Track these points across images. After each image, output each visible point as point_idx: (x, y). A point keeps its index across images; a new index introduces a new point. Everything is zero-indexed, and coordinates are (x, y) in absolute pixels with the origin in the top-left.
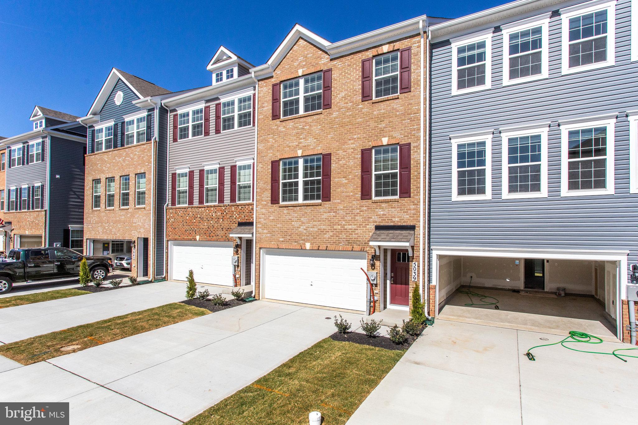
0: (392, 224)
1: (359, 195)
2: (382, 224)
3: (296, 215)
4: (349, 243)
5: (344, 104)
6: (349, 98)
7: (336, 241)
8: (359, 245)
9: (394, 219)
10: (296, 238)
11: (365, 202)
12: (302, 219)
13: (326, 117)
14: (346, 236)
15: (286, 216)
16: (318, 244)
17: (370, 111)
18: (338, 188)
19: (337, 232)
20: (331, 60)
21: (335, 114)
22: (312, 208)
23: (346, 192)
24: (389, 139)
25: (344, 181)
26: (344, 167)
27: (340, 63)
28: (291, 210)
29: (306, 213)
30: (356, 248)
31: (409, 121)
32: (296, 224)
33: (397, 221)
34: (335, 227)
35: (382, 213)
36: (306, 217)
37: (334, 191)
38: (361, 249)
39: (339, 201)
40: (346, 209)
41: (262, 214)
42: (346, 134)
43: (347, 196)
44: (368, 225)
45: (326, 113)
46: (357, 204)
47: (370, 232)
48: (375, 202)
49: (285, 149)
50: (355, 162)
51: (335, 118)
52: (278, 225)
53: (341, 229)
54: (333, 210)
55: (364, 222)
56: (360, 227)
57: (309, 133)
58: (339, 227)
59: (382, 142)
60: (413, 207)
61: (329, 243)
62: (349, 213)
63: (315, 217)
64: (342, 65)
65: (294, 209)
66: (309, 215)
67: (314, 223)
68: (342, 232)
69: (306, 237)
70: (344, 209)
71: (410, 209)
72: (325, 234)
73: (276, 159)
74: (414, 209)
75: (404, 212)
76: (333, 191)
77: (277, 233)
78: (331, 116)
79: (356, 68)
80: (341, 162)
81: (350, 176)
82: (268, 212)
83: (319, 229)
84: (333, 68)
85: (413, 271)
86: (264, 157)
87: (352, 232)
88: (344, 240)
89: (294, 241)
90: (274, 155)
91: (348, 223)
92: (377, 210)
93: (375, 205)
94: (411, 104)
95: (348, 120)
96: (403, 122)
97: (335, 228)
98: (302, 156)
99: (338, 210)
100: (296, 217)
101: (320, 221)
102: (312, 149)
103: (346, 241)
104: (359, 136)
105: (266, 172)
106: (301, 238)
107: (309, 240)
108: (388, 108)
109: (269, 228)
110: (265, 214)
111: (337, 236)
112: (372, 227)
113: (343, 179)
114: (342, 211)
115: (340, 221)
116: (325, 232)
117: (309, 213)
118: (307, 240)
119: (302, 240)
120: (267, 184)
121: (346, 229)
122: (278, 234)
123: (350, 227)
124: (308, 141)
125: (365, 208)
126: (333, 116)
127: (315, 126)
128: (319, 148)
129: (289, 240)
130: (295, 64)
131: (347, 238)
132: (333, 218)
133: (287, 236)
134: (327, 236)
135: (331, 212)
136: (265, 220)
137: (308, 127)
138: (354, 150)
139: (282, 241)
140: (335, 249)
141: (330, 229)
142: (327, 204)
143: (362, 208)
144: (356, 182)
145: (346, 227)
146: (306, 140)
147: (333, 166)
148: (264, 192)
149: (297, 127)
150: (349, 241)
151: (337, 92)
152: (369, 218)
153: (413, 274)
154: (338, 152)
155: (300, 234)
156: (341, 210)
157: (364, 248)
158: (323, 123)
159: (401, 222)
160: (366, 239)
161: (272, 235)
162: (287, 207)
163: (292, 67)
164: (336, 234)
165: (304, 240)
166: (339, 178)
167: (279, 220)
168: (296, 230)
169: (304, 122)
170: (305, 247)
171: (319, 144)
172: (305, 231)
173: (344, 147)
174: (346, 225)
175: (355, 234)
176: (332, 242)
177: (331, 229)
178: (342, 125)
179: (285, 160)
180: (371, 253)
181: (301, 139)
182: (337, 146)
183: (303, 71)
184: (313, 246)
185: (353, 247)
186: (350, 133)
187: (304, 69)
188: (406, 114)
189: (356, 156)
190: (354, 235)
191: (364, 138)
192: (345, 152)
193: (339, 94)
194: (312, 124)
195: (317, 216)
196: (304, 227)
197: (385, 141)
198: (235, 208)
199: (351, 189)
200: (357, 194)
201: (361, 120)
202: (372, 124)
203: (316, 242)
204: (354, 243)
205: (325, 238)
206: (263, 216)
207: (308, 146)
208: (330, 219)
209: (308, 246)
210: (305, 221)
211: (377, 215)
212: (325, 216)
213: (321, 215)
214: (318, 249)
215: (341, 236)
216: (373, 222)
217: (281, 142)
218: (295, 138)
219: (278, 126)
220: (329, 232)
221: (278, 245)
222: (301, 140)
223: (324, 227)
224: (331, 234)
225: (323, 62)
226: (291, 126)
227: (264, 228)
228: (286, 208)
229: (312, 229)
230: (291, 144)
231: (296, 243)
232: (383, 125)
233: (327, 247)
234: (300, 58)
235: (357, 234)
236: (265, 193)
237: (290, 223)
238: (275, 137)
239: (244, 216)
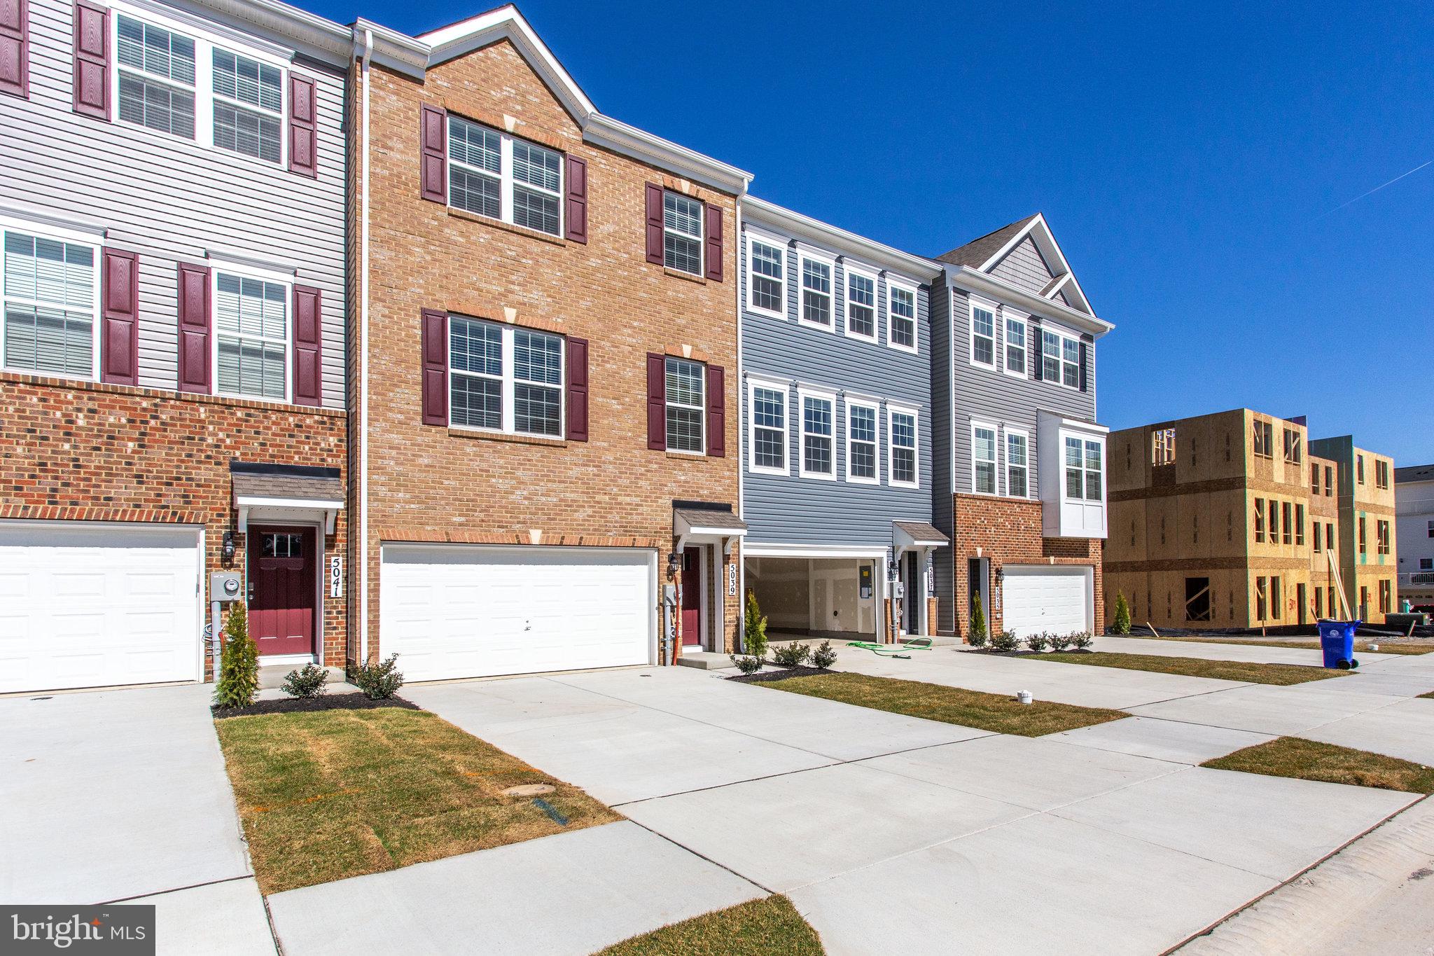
0: (699, 500)
1: (644, 439)
2: (683, 499)
3: (502, 462)
4: (626, 531)
5: (613, 249)
6: (622, 242)
7: (600, 526)
8: (646, 536)
9: (701, 492)
10: (503, 517)
11: (654, 455)
12: (519, 473)
13: (574, 259)
14: (621, 518)
15: (471, 460)
16: (560, 533)
17: (662, 286)
18: (604, 419)
19: (602, 508)
20: (585, 142)
21: (594, 262)
22: (545, 451)
23: (620, 429)
24: (692, 349)
25: (616, 406)
26: (614, 377)
27: (603, 161)
28: (487, 447)
29: (529, 460)
30: (641, 541)
31: (720, 329)
32: (503, 485)
33: (705, 495)
34: (598, 498)
35: (683, 478)
36: (529, 470)
37: (595, 422)
38: (650, 543)
39: (605, 444)
40: (620, 464)
41: (390, 448)
42: (618, 311)
43: (621, 438)
44: (661, 498)
45: (574, 250)
46: (642, 457)
47: (664, 511)
48: (673, 458)
49: (465, 290)
50: (636, 373)
51: (596, 270)
52: (446, 482)
53: (611, 504)
54: (594, 461)
55: (654, 493)
56: (646, 501)
57: (534, 277)
58: (607, 498)
59: (681, 350)
60: (727, 473)
61: (584, 530)
62: (626, 473)
63: (552, 471)
64: (608, 167)
65: (495, 447)
66: (535, 465)
67: (550, 484)
68: (611, 508)
69: (528, 516)
70: (615, 463)
71: (723, 477)
72: (575, 511)
73: (438, 308)
74: (729, 478)
75: (715, 481)
76: (591, 421)
77: (443, 502)
78: (587, 262)
79: (634, 191)
80: (608, 366)
81: (627, 399)
82: (412, 445)
83: (561, 500)
84: (588, 161)
85: (731, 579)
86: (394, 290)
87: (631, 509)
88: (616, 525)
89: (497, 524)
90: (431, 294)
91: (623, 491)
92: (675, 472)
93: (671, 463)
94: (723, 303)
95: (621, 285)
96: (713, 328)
97: (596, 499)
98: (514, 325)
99: (604, 463)
100: (501, 467)
101: (564, 482)
102: (541, 316)
103: (621, 527)
104: (642, 325)
105: (403, 333)
106: (516, 518)
107: (537, 523)
108: (691, 294)
109: (414, 486)
110: (400, 449)
111: (601, 517)
112: (667, 501)
113: (613, 401)
114: (611, 467)
115: (607, 485)
116: (575, 508)
117: (537, 461)
118: (532, 523)
119: (518, 523)
120: (407, 367)
121: (620, 504)
122: (447, 504)
123: (628, 499)
124: (532, 296)
125: (655, 466)
126: (590, 263)
127: (548, 267)
128: (559, 320)
129: (483, 521)
130: (493, 92)
131: (622, 522)
132: (594, 480)
133: (476, 511)
134: (580, 515)
135: (589, 466)
136: (402, 464)
137: (530, 262)
138: (633, 350)
139: (461, 525)
140: (599, 542)
141: (587, 502)
142: (580, 448)
143: (651, 465)
144: (638, 413)
145: (620, 499)
146: (525, 291)
147: (592, 369)
148: (395, 385)
149: (501, 251)
150: (627, 527)
151: (597, 218)
152: (661, 485)
153: (731, 584)
154: (603, 343)
155: (513, 510)
156: (610, 463)
157: (655, 540)
158: (567, 268)
159: (711, 497)
160: (658, 524)
161: (427, 508)
162: (476, 438)
163: (484, 94)
164: (601, 512)
165: (524, 523)
166: (604, 397)
167: (448, 468)
168: (503, 498)
169: (521, 246)
170: (527, 537)
171: (559, 313)
172: (526, 502)
173: (613, 336)
174: (621, 495)
175: (637, 514)
176: (591, 528)
177: (590, 502)
178: (610, 292)
179: (460, 320)
180: (667, 550)
181: (513, 283)
182: (600, 330)
183: (517, 126)
184: (549, 537)
185: (634, 539)
186: (625, 313)
187: (519, 121)
188: (716, 317)
189: (638, 363)
190: (635, 517)
191: (650, 332)
192: (616, 347)
193: (603, 224)
194: (541, 260)
195: (557, 470)
196: (525, 493)
197: (687, 351)
198: (212, 411)
199: (630, 424)
200: (639, 436)
201: (645, 295)
202: (666, 313)
203: (553, 529)
204: (635, 531)
205: (575, 520)
206: (394, 453)
207: (531, 305)
208: (588, 479)
209: (536, 536)
210: (526, 479)
211: (674, 482)
212: (575, 472)
213: (565, 468)
214: (561, 544)
215: (609, 516)
216: (670, 494)
217: (454, 269)
218: (496, 274)
219: (442, 225)
220: (584, 507)
221: (447, 534)
222: (512, 286)
223: (572, 495)
224: (590, 511)
225: (565, 134)
226: (482, 240)
227: (397, 485)
228: (472, 442)
229: (544, 499)
230: (482, 285)
231: (502, 530)
232: (682, 321)
233: (581, 538)
234: (508, 89)
235: (642, 514)
236: (398, 390)
237: (484, 481)
238: (433, 248)
239: (262, 444)
